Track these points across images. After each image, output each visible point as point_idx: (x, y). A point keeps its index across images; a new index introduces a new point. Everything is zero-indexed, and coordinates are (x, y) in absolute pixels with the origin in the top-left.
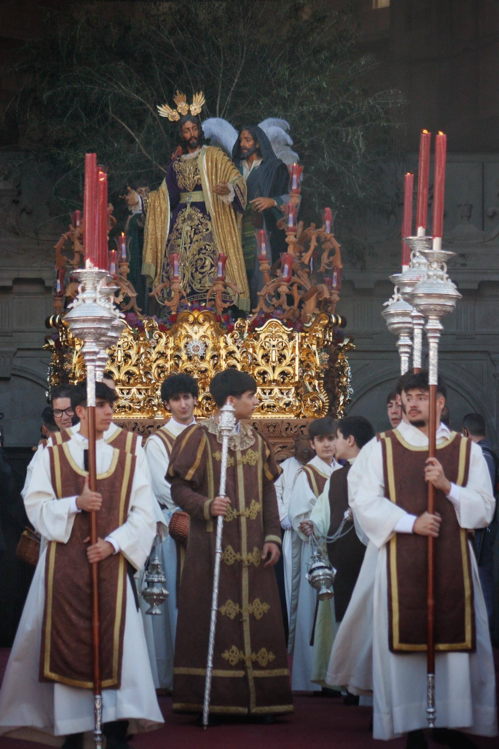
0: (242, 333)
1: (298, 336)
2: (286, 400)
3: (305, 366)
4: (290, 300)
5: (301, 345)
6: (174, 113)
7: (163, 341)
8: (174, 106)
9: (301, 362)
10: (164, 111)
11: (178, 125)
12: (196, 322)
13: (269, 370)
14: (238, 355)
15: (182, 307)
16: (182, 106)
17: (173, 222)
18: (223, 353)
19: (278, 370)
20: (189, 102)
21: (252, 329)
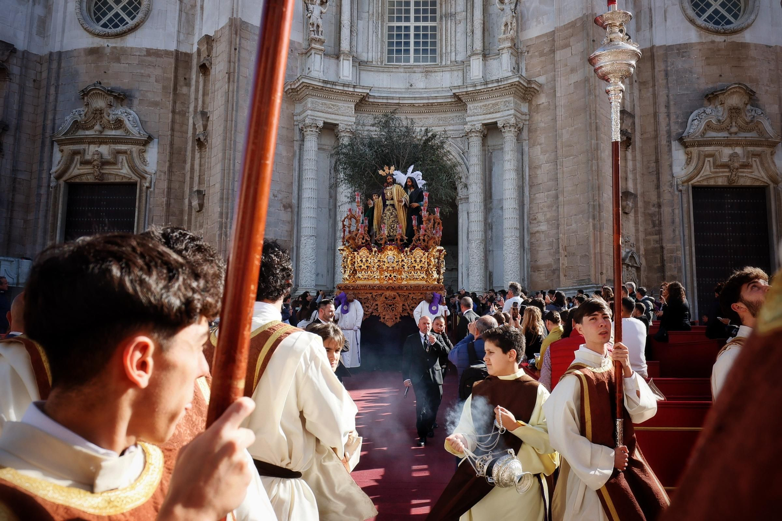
0: (407, 253)
1: (427, 254)
2: (422, 275)
3: (429, 264)
4: (424, 240)
5: (428, 257)
6: (384, 173)
7: (380, 255)
8: (384, 171)
9: (428, 263)
10: (381, 172)
11: (385, 177)
12: (391, 250)
13: (416, 266)
14: (405, 260)
15: (386, 243)
16: (387, 171)
17: (384, 210)
18: (400, 260)
19: (419, 266)
20: (389, 169)
21: (410, 251)
